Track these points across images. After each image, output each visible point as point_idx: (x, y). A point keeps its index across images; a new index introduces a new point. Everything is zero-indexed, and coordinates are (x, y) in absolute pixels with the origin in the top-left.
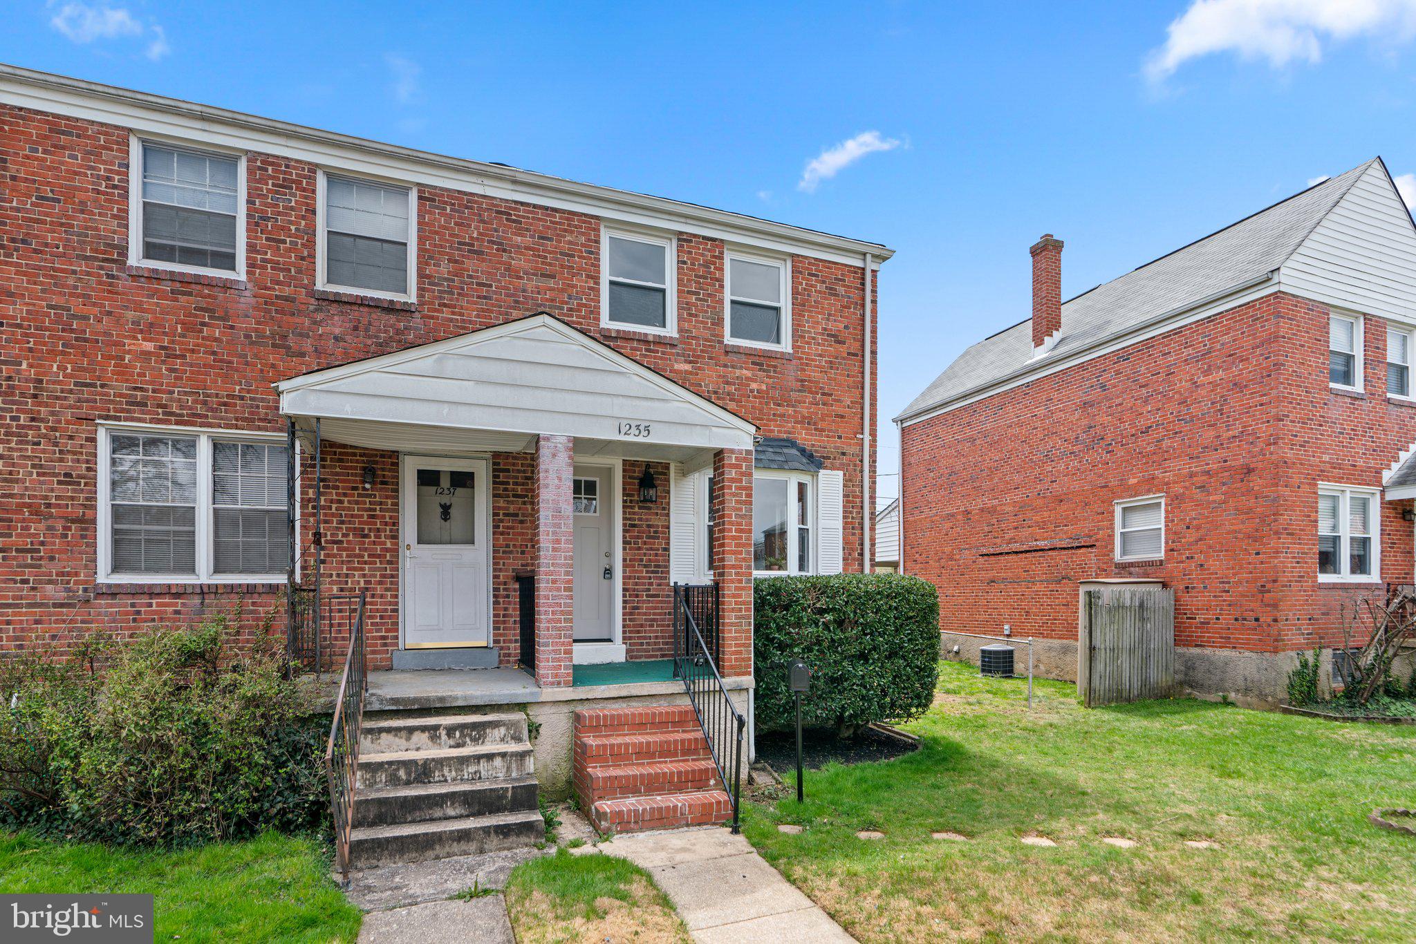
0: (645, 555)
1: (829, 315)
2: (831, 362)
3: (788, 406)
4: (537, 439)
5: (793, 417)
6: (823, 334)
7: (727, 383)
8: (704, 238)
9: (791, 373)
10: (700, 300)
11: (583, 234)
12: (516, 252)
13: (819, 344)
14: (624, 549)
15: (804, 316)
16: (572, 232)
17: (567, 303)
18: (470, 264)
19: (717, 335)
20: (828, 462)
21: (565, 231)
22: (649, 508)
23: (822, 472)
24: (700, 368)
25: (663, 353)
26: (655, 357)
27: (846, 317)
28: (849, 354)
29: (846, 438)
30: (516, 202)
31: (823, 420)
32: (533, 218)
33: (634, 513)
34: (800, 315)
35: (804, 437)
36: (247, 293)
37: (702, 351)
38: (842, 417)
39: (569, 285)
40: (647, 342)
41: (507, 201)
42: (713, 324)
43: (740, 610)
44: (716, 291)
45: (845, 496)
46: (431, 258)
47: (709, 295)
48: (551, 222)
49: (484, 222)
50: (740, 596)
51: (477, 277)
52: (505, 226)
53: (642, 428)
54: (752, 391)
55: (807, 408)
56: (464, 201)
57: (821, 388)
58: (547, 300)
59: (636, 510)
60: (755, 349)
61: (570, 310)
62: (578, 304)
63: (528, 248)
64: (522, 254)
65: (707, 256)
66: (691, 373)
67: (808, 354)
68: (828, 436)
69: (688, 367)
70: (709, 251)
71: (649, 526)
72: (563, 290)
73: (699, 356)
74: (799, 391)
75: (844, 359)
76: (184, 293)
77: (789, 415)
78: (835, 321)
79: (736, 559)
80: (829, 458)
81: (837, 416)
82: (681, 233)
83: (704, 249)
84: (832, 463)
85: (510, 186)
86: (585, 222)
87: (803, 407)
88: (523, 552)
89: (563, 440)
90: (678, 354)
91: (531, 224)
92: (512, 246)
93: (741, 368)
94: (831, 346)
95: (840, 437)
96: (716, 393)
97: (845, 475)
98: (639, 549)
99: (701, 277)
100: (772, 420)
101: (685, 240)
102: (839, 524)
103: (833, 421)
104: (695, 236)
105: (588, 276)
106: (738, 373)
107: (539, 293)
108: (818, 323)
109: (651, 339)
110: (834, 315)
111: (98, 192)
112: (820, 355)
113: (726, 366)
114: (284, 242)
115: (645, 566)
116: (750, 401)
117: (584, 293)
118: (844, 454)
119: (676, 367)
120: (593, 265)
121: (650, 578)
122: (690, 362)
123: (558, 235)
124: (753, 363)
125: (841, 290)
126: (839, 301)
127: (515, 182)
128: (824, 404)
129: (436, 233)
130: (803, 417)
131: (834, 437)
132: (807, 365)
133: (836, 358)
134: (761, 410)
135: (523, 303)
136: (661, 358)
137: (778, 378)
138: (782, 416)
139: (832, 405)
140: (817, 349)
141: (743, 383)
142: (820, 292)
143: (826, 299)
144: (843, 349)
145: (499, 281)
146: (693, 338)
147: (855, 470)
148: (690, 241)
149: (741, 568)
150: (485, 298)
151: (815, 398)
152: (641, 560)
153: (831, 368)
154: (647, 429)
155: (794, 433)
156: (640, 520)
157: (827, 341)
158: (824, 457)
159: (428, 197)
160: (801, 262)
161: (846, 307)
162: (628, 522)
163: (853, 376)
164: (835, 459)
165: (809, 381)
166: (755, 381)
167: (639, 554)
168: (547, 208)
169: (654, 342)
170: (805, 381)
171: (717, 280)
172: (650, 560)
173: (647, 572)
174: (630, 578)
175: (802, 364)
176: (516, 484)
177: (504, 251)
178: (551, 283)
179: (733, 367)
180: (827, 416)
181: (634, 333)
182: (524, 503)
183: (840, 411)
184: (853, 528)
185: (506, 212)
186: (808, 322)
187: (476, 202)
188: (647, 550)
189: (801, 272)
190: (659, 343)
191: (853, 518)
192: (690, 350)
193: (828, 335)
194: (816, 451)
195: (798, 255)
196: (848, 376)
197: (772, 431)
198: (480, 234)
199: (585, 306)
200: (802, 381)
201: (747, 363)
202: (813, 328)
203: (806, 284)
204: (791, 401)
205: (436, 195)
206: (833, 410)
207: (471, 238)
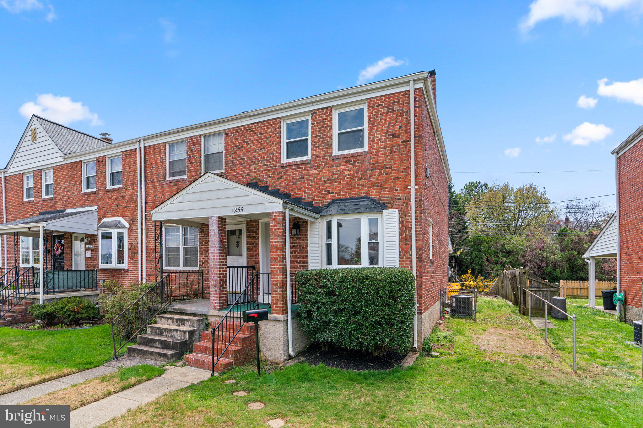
0: (299, 258)
1: (389, 124)
2: (390, 150)
3: (365, 179)
4: (207, 218)
5: (368, 184)
6: (385, 136)
7: (334, 174)
8: (322, 109)
9: (367, 161)
10: (321, 138)
11: (274, 127)
12: (252, 143)
13: (383, 142)
14: (291, 256)
15: (374, 129)
16: (270, 128)
17: (268, 157)
18: (238, 153)
19: (329, 153)
20: (389, 205)
21: (268, 128)
22: (300, 238)
23: (385, 211)
24: (321, 171)
25: (305, 168)
26: (301, 171)
27: (400, 122)
28: (402, 142)
29: (401, 190)
30: (252, 124)
31: (386, 182)
32: (257, 128)
33: (294, 240)
34: (371, 129)
35: (374, 194)
36: (187, 181)
37: (322, 162)
38: (398, 178)
39: (269, 150)
40: (298, 165)
41: (249, 124)
42: (326, 148)
43: (277, 284)
44: (328, 132)
45: (400, 223)
46: (228, 154)
47: (325, 135)
48: (263, 127)
49: (242, 135)
50: (277, 278)
51: (241, 157)
52: (249, 134)
53: (240, 209)
54: (346, 176)
55: (376, 178)
56: (237, 130)
57: (384, 165)
58: (262, 158)
59: (295, 239)
60: (347, 154)
61: (270, 159)
62: (272, 157)
63: (256, 140)
64: (254, 143)
65: (323, 117)
66: (317, 174)
67: (376, 149)
68: (389, 191)
69: (315, 171)
70: (325, 114)
71: (300, 246)
72: (267, 152)
73: (320, 165)
74: (372, 170)
75: (399, 145)
76: (175, 185)
77: (366, 184)
78: (393, 126)
79: (275, 261)
80: (390, 203)
81: (395, 179)
82: (312, 111)
83: (322, 114)
84: (392, 205)
85: (249, 119)
86: (274, 122)
87: (373, 178)
88: (256, 258)
89: (215, 218)
90: (311, 167)
91: (257, 130)
92: (251, 141)
93: (340, 165)
94: (390, 140)
95: (397, 190)
96: (328, 180)
97: (400, 211)
98: (296, 256)
99: (321, 128)
100: (357, 188)
101: (313, 113)
102: (396, 239)
103: (392, 182)
104: (318, 109)
105: (276, 144)
106: (339, 168)
107: (259, 156)
108: (382, 130)
109: (299, 163)
110: (392, 123)
111: (161, 162)
112: (384, 148)
113: (333, 166)
114: (194, 162)
115: (299, 263)
116: (345, 181)
117: (274, 151)
118: (399, 199)
119: (311, 172)
120: (278, 138)
121: (301, 268)
122: (317, 169)
123: (266, 131)
124: (346, 162)
125: (397, 107)
126: (395, 114)
127: (250, 116)
128: (386, 174)
129: (229, 145)
130: (374, 183)
131: (393, 190)
132: (376, 155)
133: (394, 146)
134: (351, 184)
135: (255, 162)
136: (304, 170)
137: (359, 166)
138: (362, 185)
139: (391, 173)
140: (381, 145)
141: (341, 173)
142: (384, 113)
143: (387, 116)
144: (398, 140)
145: (247, 156)
146: (317, 157)
147: (407, 207)
148: (316, 113)
149: (277, 265)
150: (243, 164)
151: (381, 172)
152: (297, 261)
153: (391, 153)
154: (242, 209)
155: (369, 192)
156: (296, 243)
157: (387, 138)
158: (387, 203)
159: (227, 133)
160: (372, 101)
161: (400, 116)
162: (292, 244)
163: (405, 154)
164: (394, 202)
165: (377, 163)
166: (347, 170)
167: (296, 258)
168: (261, 122)
169: (301, 164)
170: (375, 163)
171: (328, 126)
172: (300, 261)
173: (300, 266)
174: (293, 268)
175: (373, 155)
176: (253, 232)
177: (249, 144)
178: (263, 151)
179: (336, 166)
180: (388, 180)
181: (292, 162)
182: (256, 239)
183: (397, 175)
184: (406, 240)
185: (249, 129)
186: (376, 132)
187: (240, 129)
188: (299, 256)
189: (372, 107)
190: (303, 164)
191: (406, 235)
192: (316, 163)
193: (388, 135)
194: (382, 200)
195: (370, 98)
196: (402, 154)
197: (357, 193)
198: (241, 140)
199: (275, 156)
200: (373, 164)
201: (343, 162)
202: (379, 134)
203: (375, 112)
204: (367, 176)
205: (229, 131)
206: (392, 176)
207: (239, 143)
